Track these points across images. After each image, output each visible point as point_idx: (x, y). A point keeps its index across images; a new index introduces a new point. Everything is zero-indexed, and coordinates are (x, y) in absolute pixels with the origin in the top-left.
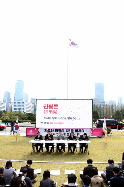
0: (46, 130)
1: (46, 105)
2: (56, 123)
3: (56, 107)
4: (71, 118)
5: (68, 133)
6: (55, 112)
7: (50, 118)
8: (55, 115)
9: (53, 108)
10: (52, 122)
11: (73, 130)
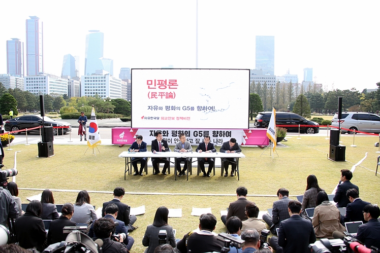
0: (153, 133)
1: (152, 81)
2: (173, 119)
3: (173, 85)
4: (204, 107)
5: (198, 137)
6: (170, 96)
7: (161, 108)
8: (170, 102)
9: (166, 87)
10: (165, 116)
11: (208, 132)
